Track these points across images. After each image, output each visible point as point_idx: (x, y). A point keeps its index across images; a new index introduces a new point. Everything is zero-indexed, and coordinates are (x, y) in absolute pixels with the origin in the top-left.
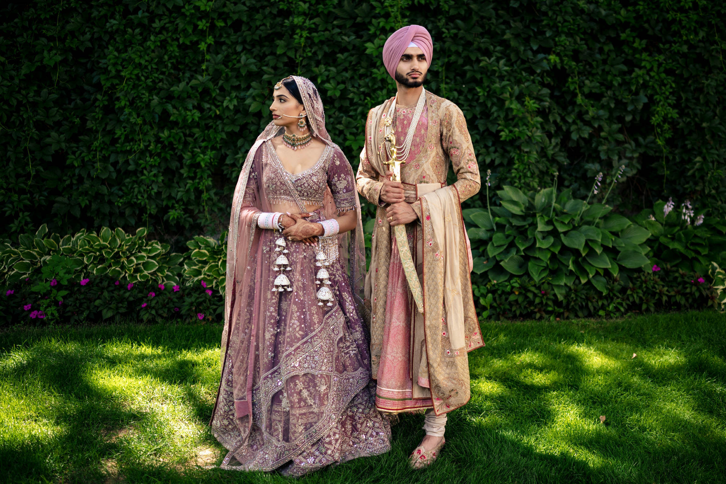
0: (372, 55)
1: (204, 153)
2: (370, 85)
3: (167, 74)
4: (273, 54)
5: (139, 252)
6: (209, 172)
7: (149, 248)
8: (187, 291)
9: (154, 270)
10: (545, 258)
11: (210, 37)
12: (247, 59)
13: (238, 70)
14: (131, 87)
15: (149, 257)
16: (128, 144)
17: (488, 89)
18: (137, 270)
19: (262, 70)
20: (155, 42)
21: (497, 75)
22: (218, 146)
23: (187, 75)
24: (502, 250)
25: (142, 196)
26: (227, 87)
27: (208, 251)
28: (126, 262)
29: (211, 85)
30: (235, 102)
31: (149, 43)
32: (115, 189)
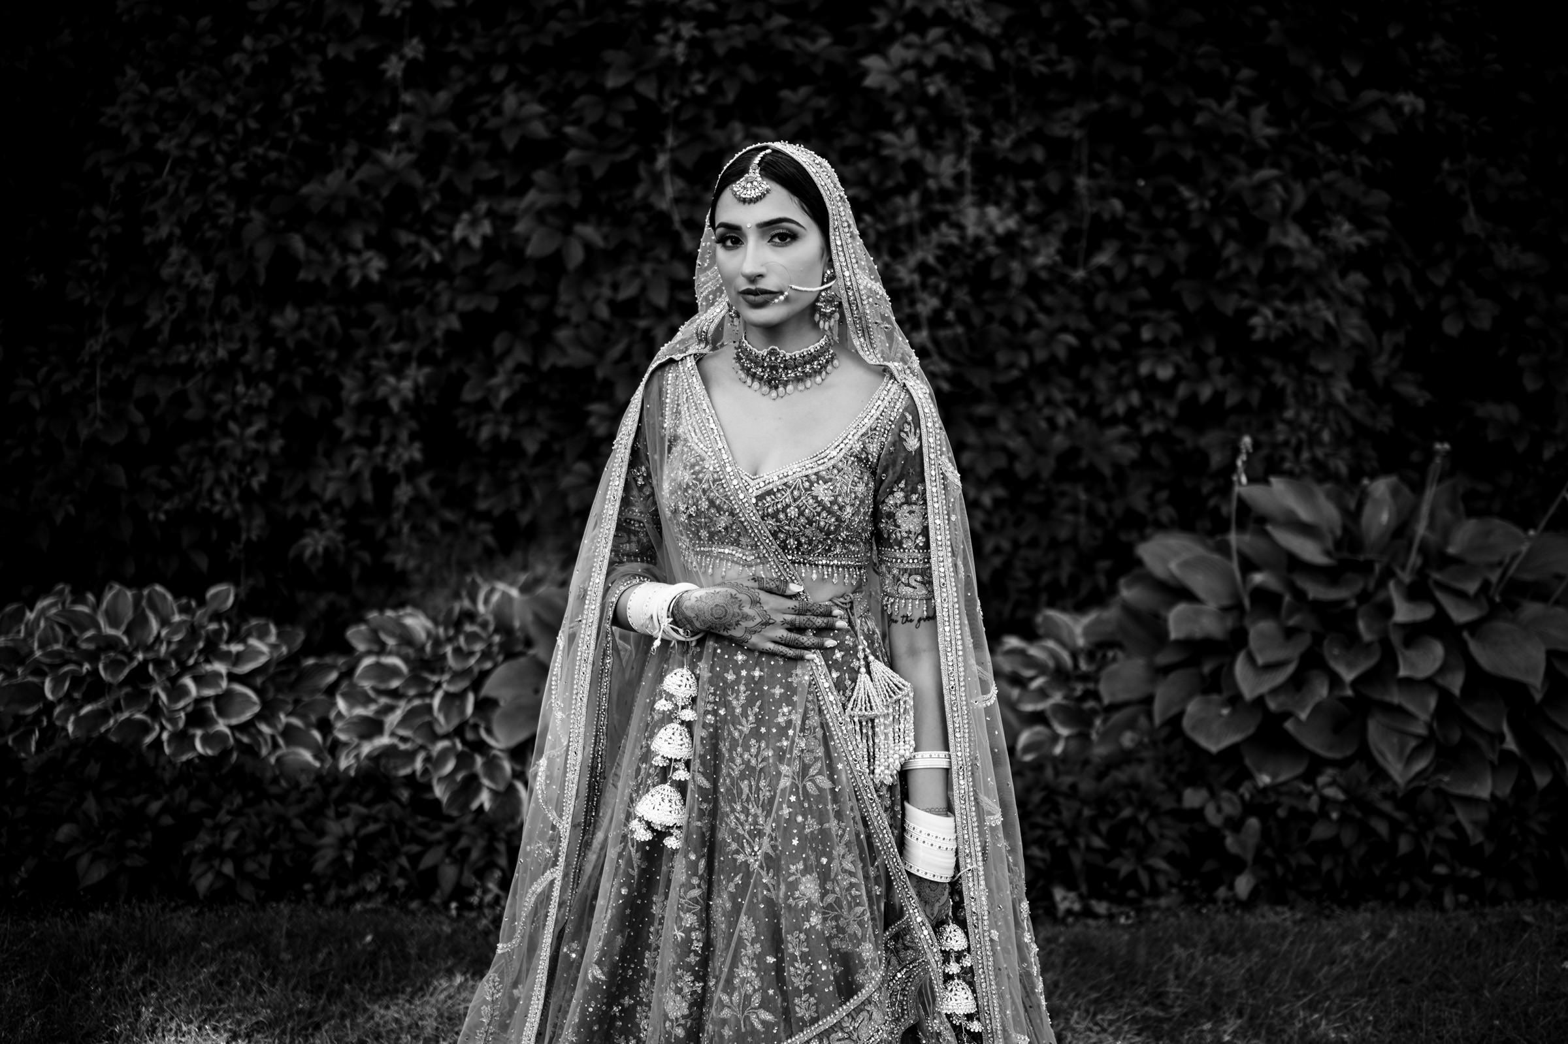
0: (882, 90)
1: (399, 373)
2: (874, 178)
3: (290, 144)
4: (595, 88)
5: (208, 661)
6: (413, 424)
7: (236, 648)
8: (336, 792)
9: (247, 716)
10: (1423, 709)
11: (415, 41)
12: (522, 104)
13: (494, 136)
14: (185, 184)
15: (232, 677)
16: (181, 347)
17: (1212, 192)
18: (198, 716)
19: (565, 137)
20: (254, 53)
21: (1244, 149)
22: (440, 352)
23: (352, 149)
24: (1281, 677)
25: (227, 494)
26: (465, 186)
27: (406, 659)
28: (163, 697)
29: (417, 180)
30: (486, 228)
31: (236, 58)
32: (149, 474)
